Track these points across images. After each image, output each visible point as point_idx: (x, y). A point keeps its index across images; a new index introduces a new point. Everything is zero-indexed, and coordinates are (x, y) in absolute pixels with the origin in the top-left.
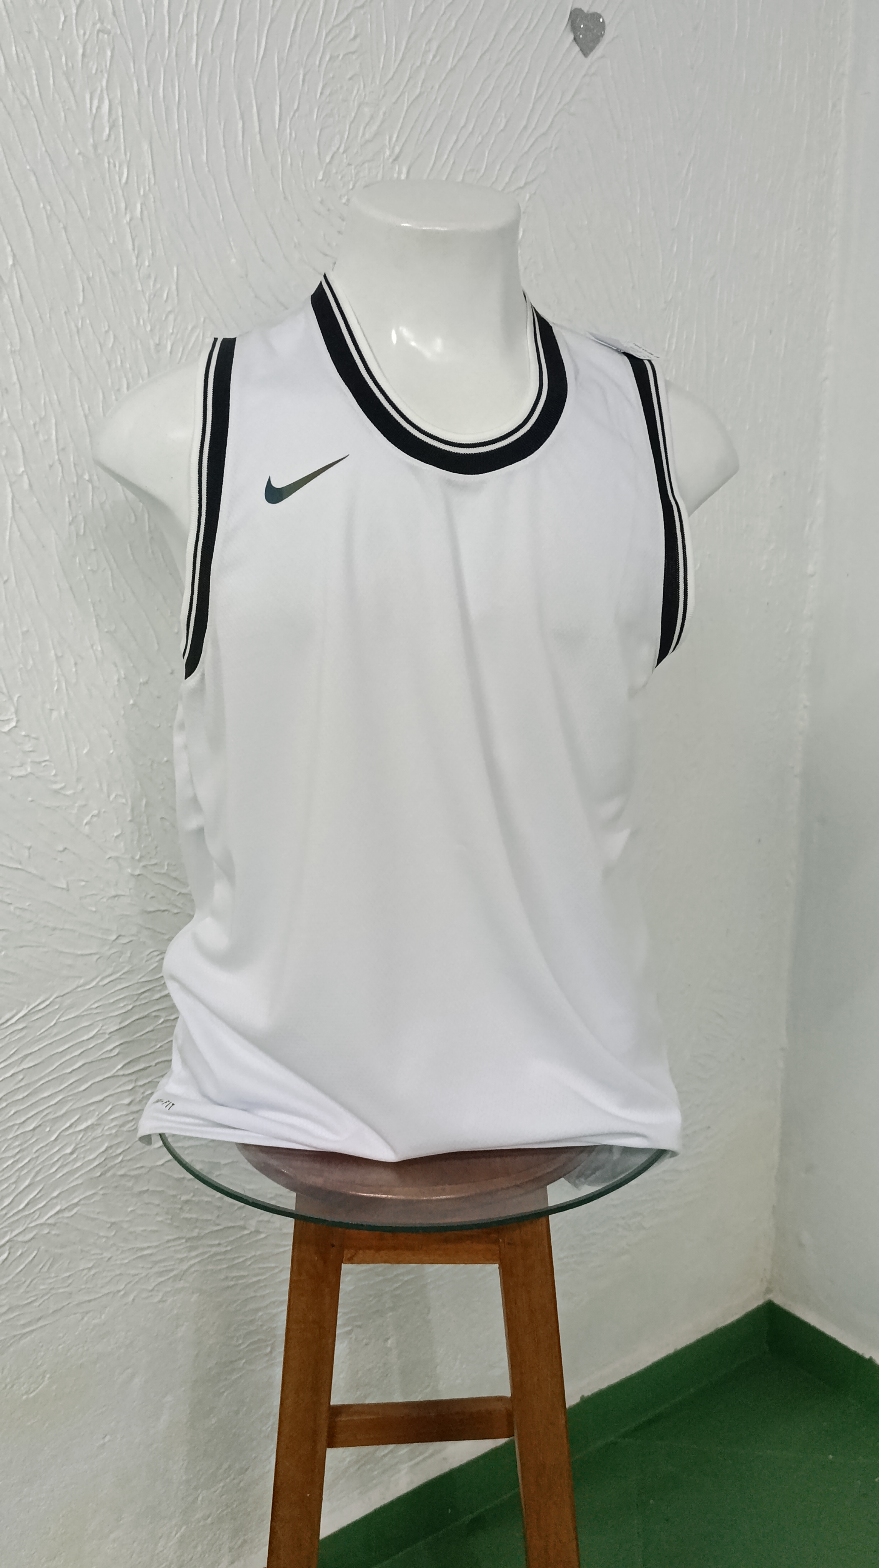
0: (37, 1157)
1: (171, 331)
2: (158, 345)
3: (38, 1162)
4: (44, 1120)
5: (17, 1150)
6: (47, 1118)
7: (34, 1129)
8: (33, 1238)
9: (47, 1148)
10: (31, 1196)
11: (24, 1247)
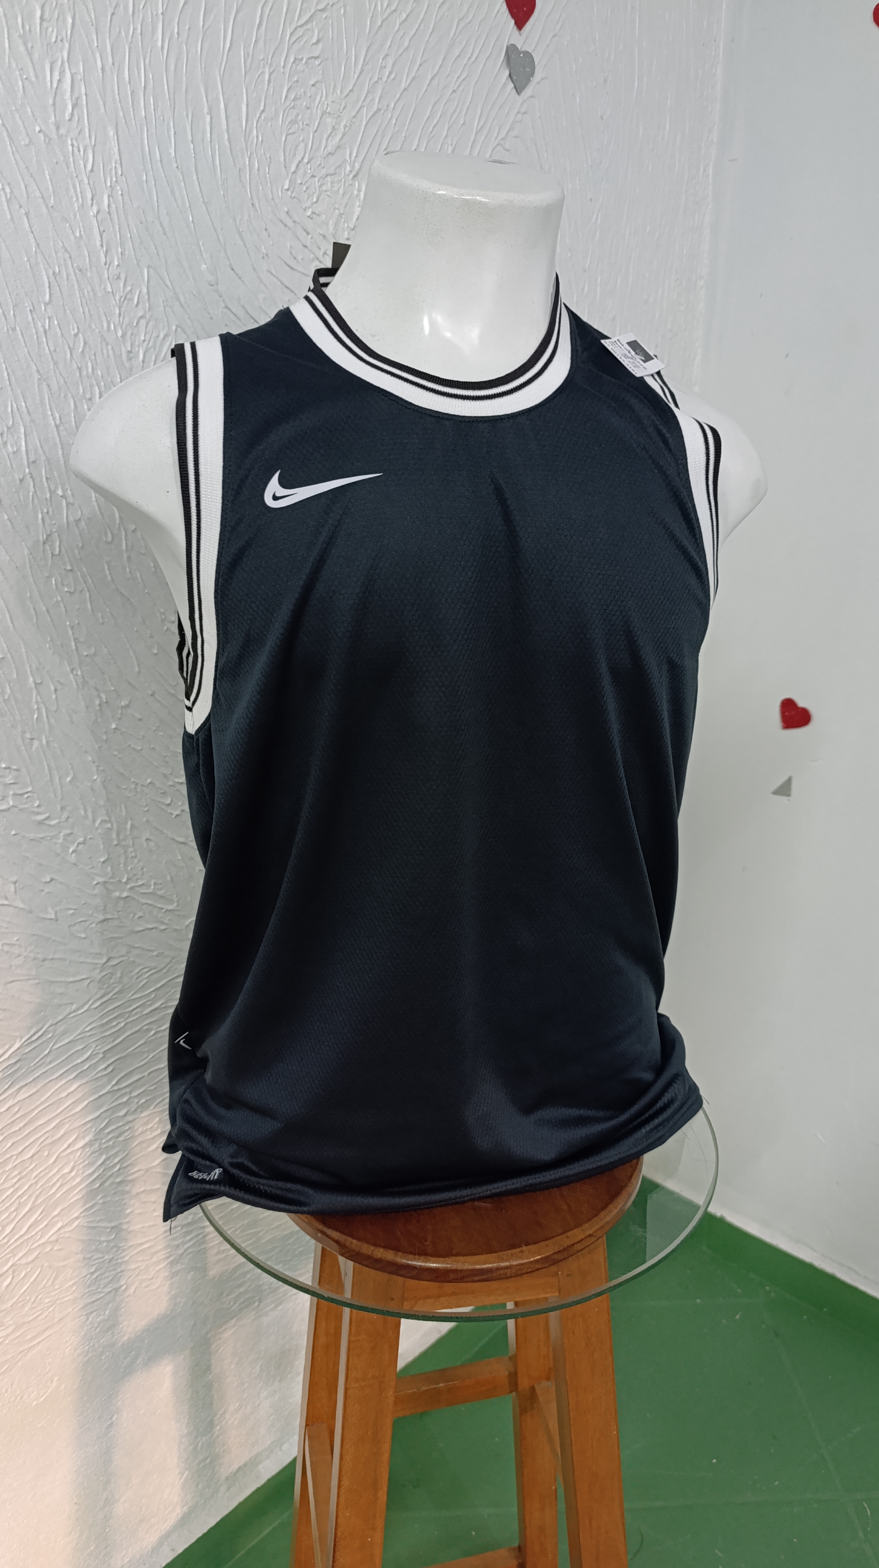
0: (36, 1183)
1: (143, 338)
2: (130, 352)
3: (39, 1186)
4: (43, 1145)
5: (18, 1177)
6: (46, 1142)
7: (33, 1156)
8: (35, 1258)
9: (47, 1171)
10: (32, 1220)
11: (28, 1268)
